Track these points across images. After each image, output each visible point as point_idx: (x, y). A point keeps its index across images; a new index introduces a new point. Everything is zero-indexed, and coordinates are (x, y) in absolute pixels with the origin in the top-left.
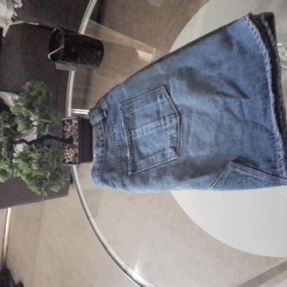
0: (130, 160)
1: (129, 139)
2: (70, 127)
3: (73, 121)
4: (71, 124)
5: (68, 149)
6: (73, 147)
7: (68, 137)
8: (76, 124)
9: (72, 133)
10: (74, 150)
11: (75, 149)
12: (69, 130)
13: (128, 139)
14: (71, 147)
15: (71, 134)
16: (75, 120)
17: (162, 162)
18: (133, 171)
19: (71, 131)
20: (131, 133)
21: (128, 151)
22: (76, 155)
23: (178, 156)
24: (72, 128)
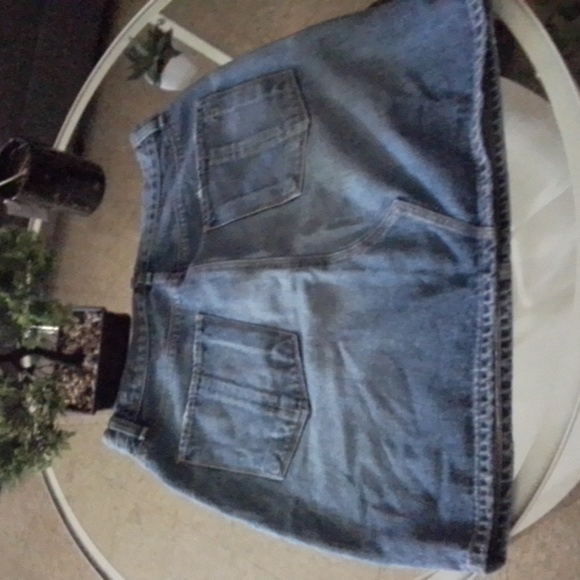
0: (204, 203)
1: (203, 163)
2: (79, 327)
3: (89, 317)
4: (82, 321)
5: (70, 374)
6: (83, 373)
7: (70, 349)
8: (95, 325)
9: (83, 342)
10: (84, 379)
11: (88, 378)
12: (75, 334)
13: (200, 162)
14: (76, 372)
15: (79, 343)
16: (95, 316)
17: (270, 204)
18: (212, 224)
19: (80, 337)
20: (207, 153)
21: (200, 186)
22: (88, 391)
23: (302, 191)
24: (83, 332)
